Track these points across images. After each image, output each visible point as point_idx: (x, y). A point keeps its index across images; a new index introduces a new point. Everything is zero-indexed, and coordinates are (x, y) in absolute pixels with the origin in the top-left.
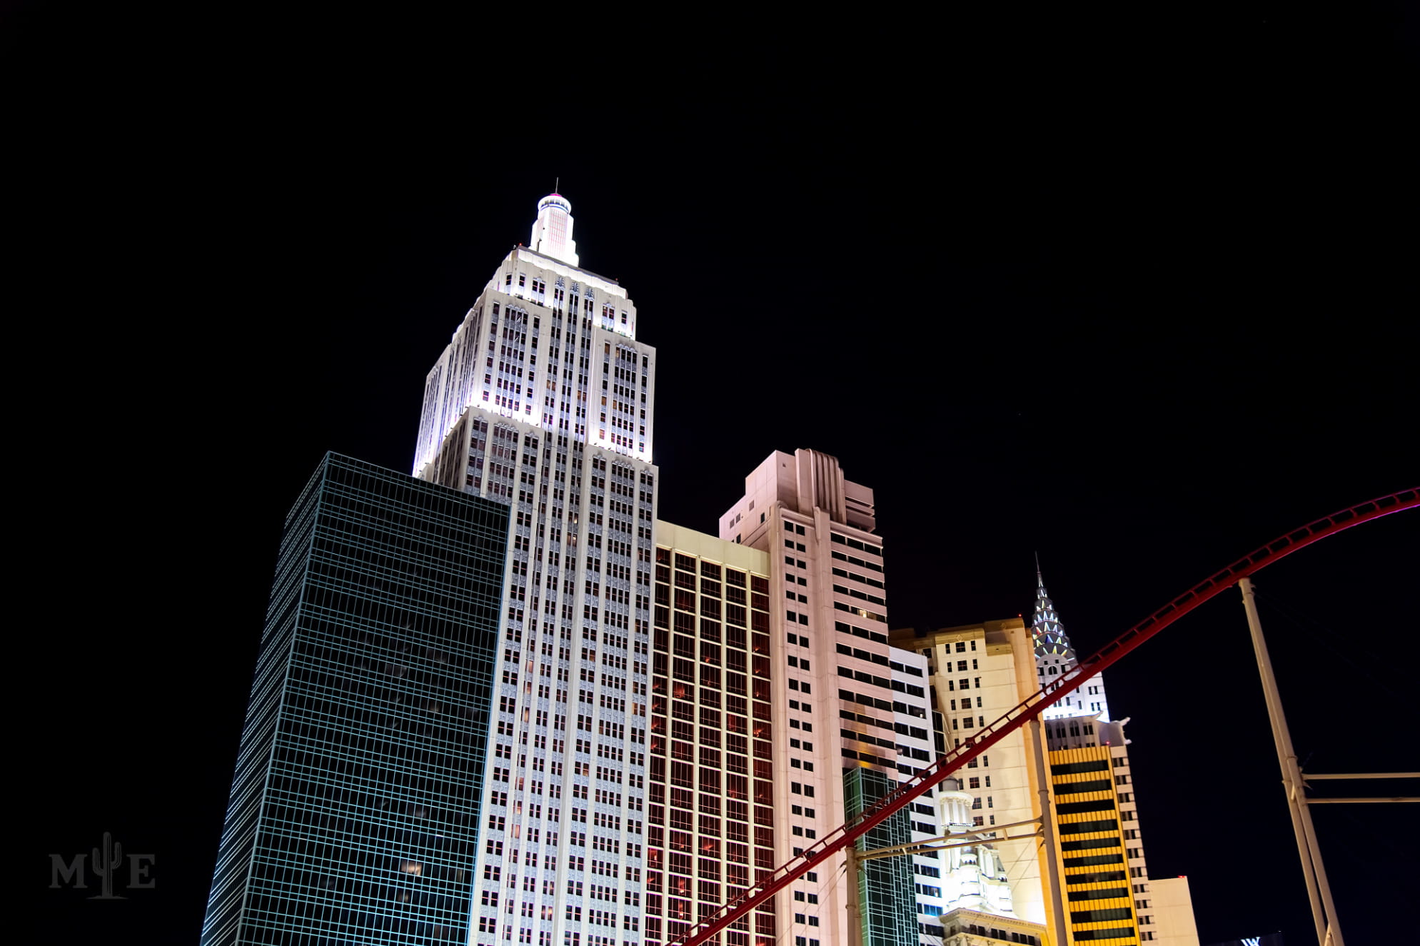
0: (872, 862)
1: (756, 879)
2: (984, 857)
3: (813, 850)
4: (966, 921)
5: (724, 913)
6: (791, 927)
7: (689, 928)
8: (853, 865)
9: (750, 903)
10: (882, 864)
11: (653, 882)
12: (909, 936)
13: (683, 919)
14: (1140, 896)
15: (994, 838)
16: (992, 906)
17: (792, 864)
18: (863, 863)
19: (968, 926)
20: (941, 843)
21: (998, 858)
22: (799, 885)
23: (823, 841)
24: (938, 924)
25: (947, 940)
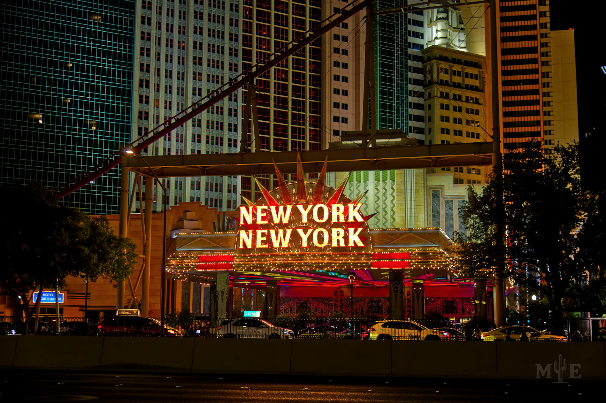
0: (382, 17)
1: (310, 26)
2: (452, 15)
3: (346, 9)
4: (437, 53)
5: (290, 46)
6: (331, 55)
7: (269, 55)
8: (370, 19)
9: (307, 41)
10: (388, 18)
11: (247, 27)
12: (402, 61)
13: (265, 50)
14: (544, 40)
15: (458, 3)
16: (454, 45)
17: (332, 18)
18: (377, 17)
19: (438, 56)
20: (425, 6)
21: (460, 16)
22: (336, 30)
23: (352, 3)
24: (420, 54)
25: (425, 64)
